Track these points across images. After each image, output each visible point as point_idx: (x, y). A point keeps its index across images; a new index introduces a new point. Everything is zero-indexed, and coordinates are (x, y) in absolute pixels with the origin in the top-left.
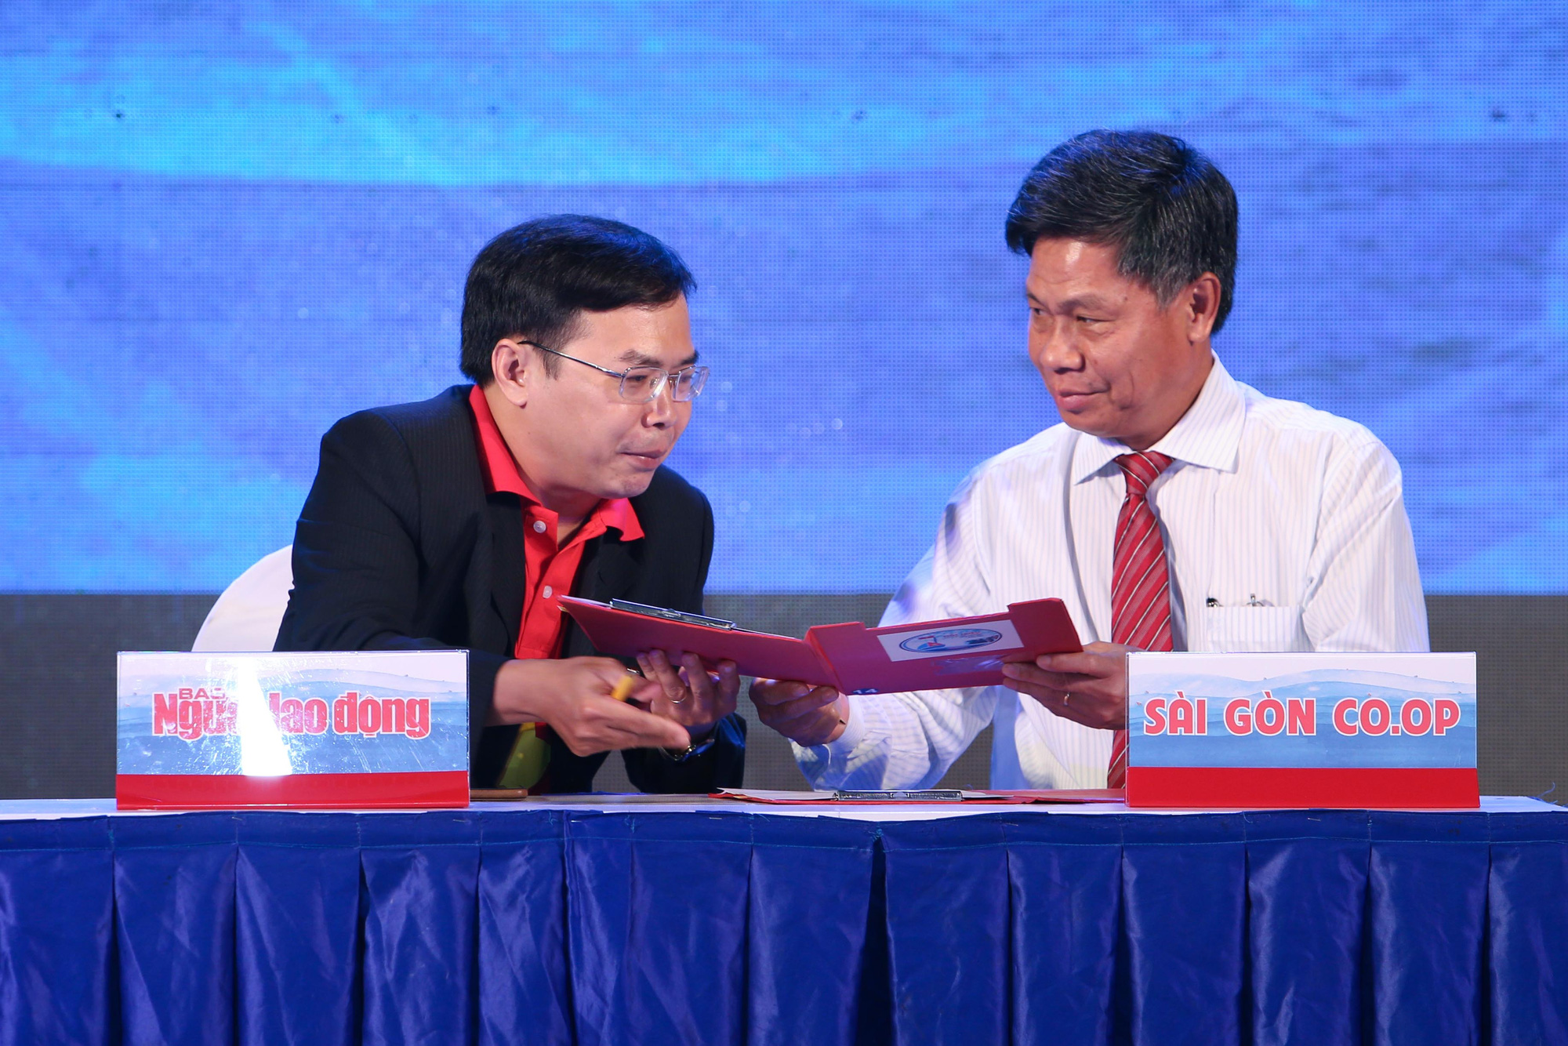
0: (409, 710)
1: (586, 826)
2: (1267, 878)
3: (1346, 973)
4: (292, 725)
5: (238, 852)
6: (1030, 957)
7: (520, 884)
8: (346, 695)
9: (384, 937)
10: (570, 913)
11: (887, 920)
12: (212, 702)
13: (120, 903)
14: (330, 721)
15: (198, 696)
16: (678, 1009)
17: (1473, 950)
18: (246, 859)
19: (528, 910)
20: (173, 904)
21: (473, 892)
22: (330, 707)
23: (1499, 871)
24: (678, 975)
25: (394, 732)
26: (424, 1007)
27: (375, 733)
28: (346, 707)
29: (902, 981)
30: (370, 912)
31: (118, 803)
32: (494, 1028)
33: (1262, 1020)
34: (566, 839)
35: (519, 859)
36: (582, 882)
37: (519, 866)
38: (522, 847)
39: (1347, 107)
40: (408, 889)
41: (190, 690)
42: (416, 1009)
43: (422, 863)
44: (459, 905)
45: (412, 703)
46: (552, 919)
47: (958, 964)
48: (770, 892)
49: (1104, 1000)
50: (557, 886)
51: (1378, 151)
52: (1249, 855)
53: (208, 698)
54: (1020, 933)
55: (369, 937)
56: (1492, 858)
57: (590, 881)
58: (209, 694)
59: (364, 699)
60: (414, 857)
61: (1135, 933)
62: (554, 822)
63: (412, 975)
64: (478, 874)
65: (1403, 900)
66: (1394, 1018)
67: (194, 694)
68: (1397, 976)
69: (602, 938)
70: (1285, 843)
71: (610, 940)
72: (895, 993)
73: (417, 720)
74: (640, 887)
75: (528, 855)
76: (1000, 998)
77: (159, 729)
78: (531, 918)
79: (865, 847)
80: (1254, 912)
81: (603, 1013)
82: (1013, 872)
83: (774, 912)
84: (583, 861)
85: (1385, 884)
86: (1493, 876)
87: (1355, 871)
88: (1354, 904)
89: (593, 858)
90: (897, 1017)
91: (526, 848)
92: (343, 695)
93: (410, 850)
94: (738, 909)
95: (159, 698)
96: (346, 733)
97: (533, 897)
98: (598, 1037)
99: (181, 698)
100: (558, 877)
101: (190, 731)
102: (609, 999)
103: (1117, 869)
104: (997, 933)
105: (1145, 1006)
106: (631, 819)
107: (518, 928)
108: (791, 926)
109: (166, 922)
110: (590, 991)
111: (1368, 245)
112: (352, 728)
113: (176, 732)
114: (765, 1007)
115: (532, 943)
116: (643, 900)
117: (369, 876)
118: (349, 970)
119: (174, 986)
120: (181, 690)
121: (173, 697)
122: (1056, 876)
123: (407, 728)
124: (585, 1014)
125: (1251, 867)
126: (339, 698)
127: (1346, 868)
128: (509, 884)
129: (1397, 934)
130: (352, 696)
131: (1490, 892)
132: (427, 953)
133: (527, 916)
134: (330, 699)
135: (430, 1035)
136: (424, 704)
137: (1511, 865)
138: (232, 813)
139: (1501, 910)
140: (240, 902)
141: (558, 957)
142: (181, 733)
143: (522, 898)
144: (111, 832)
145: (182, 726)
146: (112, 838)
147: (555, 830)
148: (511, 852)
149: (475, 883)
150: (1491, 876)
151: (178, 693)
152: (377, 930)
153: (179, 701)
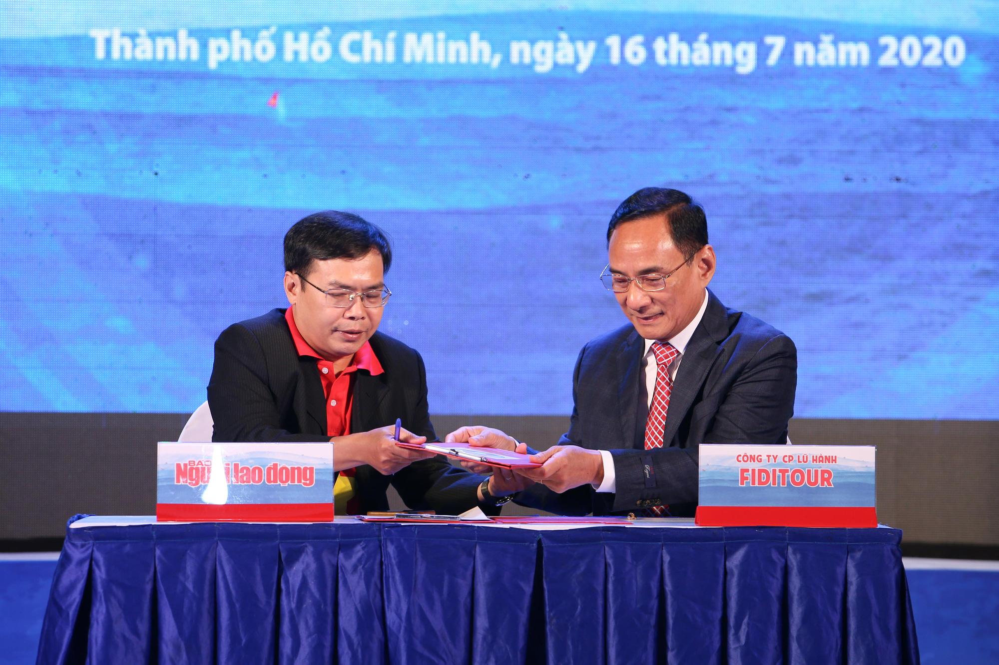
0: (304, 473)
1: (392, 531)
2: (735, 560)
3: (775, 608)
4: (245, 479)
5: (217, 543)
6: (615, 600)
7: (359, 560)
8: (272, 464)
9: (291, 586)
10: (384, 575)
11: (544, 580)
12: (205, 468)
13: (158, 568)
14: (264, 477)
15: (198, 464)
16: (437, 623)
17: (839, 598)
18: (221, 547)
19: (363, 574)
20: (185, 568)
21: (335, 564)
22: (264, 470)
23: (852, 558)
24: (438, 607)
25: (296, 483)
26: (311, 622)
27: (287, 484)
28: (272, 471)
29: (550, 611)
30: (284, 574)
31: (157, 518)
32: (345, 632)
33: (732, 632)
34: (382, 538)
35: (359, 548)
36: (390, 559)
37: (359, 551)
38: (360, 542)
39: (772, 174)
40: (303, 562)
41: (194, 461)
42: (307, 622)
43: (310, 549)
44: (329, 571)
45: (305, 469)
46: (375, 578)
47: (579, 602)
48: (485, 566)
49: (653, 621)
50: (378, 561)
51: (787, 196)
52: (726, 548)
53: (203, 465)
54: (610, 587)
55: (283, 586)
56: (849, 551)
57: (395, 559)
58: (203, 463)
59: (281, 466)
60: (306, 546)
61: (669, 588)
62: (377, 529)
63: (304, 606)
64: (338, 554)
65: (803, 572)
66: (799, 631)
67: (196, 463)
68: (800, 610)
69: (400, 588)
70: (747, 542)
71: (405, 589)
72: (547, 616)
73: (308, 477)
74: (420, 561)
75: (363, 546)
76: (601, 621)
77: (178, 481)
78: (364, 578)
79: (533, 543)
80: (729, 577)
81: (400, 626)
82: (608, 557)
83: (487, 575)
84: (391, 549)
85: (795, 564)
86: (849, 560)
87: (780, 557)
88: (779, 574)
89: (396, 547)
90: (548, 628)
91: (362, 542)
92: (270, 465)
93: (304, 543)
94: (469, 573)
95: (178, 466)
96: (272, 483)
97: (366, 567)
98: (398, 638)
99: (190, 465)
100: (378, 557)
101: (194, 482)
102: (403, 618)
103: (660, 555)
104: (600, 588)
105: (674, 624)
106: (415, 528)
107: (358, 582)
108: (495, 583)
109: (181, 578)
110: (394, 614)
111: (782, 243)
112: (275, 481)
113: (187, 483)
114: (482, 622)
115: (365, 590)
116: (421, 569)
117: (283, 555)
118: (273, 602)
119: (185, 610)
120: (190, 461)
121: (185, 465)
122: (629, 558)
123: (303, 481)
124: (391, 626)
125: (727, 555)
126: (269, 466)
127: (775, 556)
128: (354, 560)
129: (800, 589)
130: (275, 465)
131: (848, 568)
132: (312, 595)
133: (363, 577)
134: (264, 466)
135: (314, 636)
136: (311, 469)
137: (858, 555)
138: (215, 523)
139: (853, 578)
140: (218, 568)
141: (378, 595)
142: (190, 483)
143: (360, 567)
144: (154, 532)
145: (190, 480)
146: (154, 535)
147: (377, 533)
148: (354, 545)
149: (336, 559)
150: (848, 560)
151: (188, 463)
152: (287, 582)
153: (189, 467)
